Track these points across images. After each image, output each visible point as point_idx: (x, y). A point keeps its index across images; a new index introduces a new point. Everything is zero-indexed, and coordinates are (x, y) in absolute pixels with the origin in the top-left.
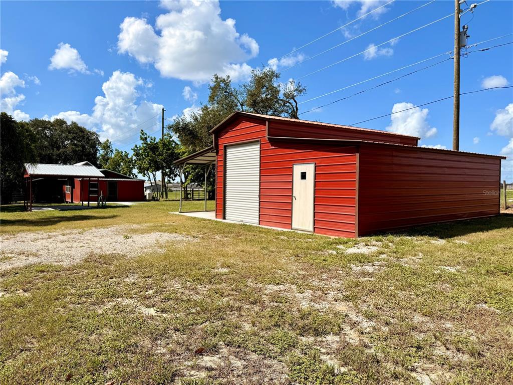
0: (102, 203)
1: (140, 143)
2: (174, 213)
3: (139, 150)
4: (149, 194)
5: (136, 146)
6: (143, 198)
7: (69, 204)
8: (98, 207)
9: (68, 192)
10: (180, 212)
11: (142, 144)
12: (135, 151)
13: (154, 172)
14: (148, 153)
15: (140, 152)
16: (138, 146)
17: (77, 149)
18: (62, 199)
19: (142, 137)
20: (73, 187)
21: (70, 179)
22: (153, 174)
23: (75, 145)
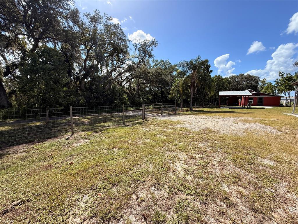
0: (249, 107)
1: (279, 78)
2: (287, 114)
3: (279, 81)
4: (285, 103)
5: (277, 80)
6: (281, 105)
7: (239, 107)
8: (248, 108)
9: (240, 102)
10: (292, 114)
11: (281, 78)
12: (276, 82)
13: (289, 92)
14: (285, 82)
15: (280, 82)
16: (278, 79)
17: (248, 85)
18: (238, 105)
19: (280, 74)
20: (241, 100)
21: (241, 97)
22: (288, 92)
23: (248, 83)
